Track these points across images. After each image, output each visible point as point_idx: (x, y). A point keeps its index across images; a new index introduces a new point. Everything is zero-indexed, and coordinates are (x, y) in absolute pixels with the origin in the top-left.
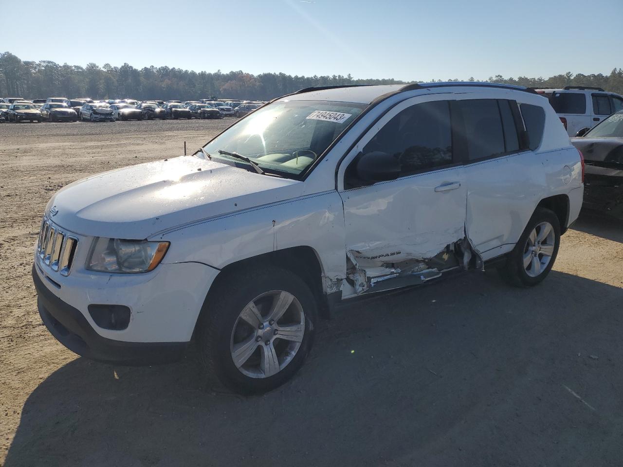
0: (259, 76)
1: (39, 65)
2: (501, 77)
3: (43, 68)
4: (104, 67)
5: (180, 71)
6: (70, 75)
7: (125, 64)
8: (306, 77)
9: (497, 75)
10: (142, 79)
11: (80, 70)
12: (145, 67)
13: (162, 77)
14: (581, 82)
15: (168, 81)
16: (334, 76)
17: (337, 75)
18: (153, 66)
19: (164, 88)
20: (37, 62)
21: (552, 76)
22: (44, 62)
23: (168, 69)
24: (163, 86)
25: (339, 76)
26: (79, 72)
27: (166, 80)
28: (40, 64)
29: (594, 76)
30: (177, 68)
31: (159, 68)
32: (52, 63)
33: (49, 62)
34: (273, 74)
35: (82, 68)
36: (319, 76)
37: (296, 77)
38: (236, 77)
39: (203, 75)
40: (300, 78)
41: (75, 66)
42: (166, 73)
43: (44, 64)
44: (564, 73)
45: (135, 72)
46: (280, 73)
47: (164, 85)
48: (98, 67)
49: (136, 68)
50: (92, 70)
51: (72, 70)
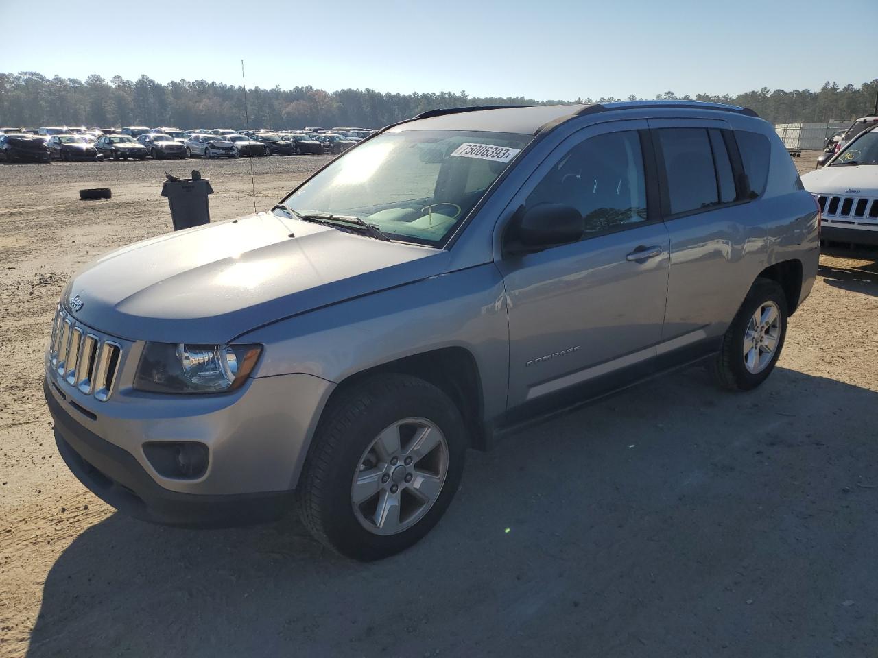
0: (336, 94)
1: (18, 78)
2: (672, 94)
3: (23, 83)
4: (112, 81)
5: (223, 87)
6: (63, 93)
7: (143, 76)
8: (401, 95)
9: (667, 92)
10: (170, 98)
11: (77, 85)
12: (172, 82)
13: (198, 95)
14: (782, 102)
15: (208, 101)
16: (442, 93)
17: (446, 91)
18: (184, 80)
19: (202, 111)
20: (16, 75)
21: (742, 93)
22: (26, 73)
23: (207, 84)
24: (201, 108)
25: (450, 93)
26: (76, 88)
27: (204, 100)
28: (20, 77)
29: (798, 92)
30: (218, 82)
31: (193, 83)
32: (37, 74)
33: (33, 74)
34: (355, 90)
35: (79, 83)
36: (420, 93)
37: (389, 96)
38: (302, 95)
39: (257, 92)
40: (394, 96)
41: (71, 80)
42: (202, 89)
43: (24, 77)
44: (758, 89)
45: (157, 89)
46: (367, 90)
47: (201, 106)
48: (103, 80)
49: (159, 83)
50: (96, 86)
51: (67, 85)
